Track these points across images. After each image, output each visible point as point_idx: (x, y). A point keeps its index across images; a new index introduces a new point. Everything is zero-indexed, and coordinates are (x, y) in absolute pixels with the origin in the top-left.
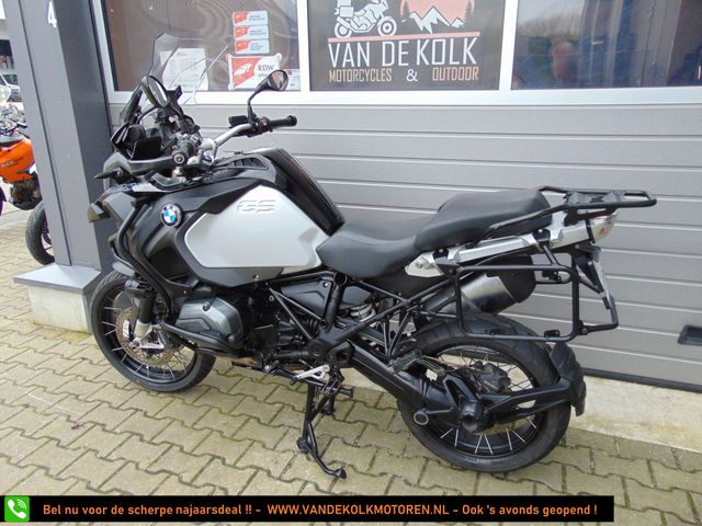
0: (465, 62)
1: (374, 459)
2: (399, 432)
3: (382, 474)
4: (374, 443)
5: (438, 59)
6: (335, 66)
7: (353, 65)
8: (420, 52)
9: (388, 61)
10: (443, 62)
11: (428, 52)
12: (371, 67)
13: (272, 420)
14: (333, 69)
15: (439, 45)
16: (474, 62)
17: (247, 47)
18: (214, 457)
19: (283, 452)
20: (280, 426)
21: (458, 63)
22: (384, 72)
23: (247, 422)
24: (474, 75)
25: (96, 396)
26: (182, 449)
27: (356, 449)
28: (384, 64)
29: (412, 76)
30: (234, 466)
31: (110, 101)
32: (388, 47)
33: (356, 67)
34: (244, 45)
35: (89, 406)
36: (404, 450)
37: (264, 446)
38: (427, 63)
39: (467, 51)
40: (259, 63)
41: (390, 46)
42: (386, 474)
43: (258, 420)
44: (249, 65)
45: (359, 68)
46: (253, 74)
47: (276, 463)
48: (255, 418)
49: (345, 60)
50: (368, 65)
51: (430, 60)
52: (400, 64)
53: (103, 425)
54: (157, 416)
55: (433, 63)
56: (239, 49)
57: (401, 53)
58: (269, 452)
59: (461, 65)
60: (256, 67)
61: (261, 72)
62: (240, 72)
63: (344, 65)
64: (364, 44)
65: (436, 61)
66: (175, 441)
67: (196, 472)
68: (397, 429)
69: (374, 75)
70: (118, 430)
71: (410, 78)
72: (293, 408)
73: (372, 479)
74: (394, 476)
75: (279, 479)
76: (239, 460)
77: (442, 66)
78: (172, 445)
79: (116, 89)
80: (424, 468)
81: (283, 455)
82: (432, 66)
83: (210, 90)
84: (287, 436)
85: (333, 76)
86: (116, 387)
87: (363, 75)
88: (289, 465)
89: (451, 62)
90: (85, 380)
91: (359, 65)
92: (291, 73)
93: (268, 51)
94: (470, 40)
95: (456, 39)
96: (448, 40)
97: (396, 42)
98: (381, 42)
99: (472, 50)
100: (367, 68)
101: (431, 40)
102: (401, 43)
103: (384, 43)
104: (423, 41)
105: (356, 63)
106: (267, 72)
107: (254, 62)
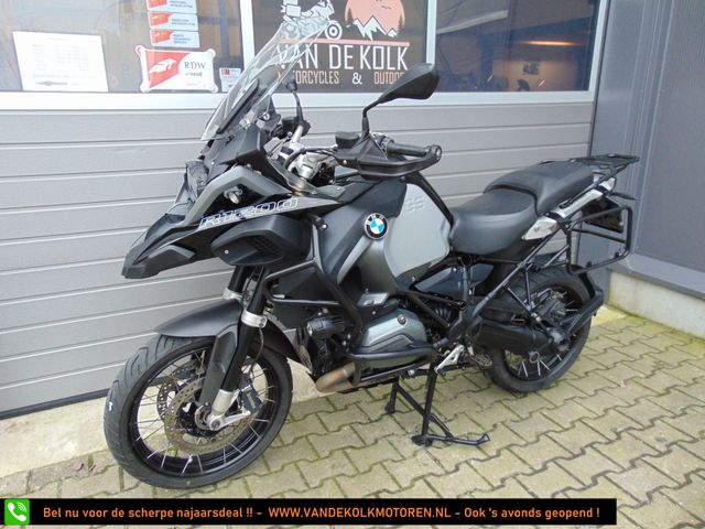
0: (399, 68)
1: (473, 421)
4: (455, 412)
5: (378, 64)
7: (301, 67)
8: (363, 57)
9: (335, 64)
10: (382, 68)
11: (369, 57)
12: (319, 69)
13: (363, 441)
15: (378, 51)
16: (406, 68)
17: (167, 38)
19: (414, 455)
20: (376, 441)
21: (394, 68)
22: (332, 75)
23: (346, 454)
28: (332, 67)
29: (357, 79)
32: (335, 50)
33: (305, 68)
36: (478, 405)
38: (369, 68)
39: (400, 58)
40: (186, 59)
41: (337, 49)
42: (496, 425)
45: (307, 70)
46: (177, 72)
48: (347, 448)
50: (316, 67)
51: (371, 65)
52: (346, 67)
55: (375, 67)
56: (157, 40)
57: (346, 57)
58: (406, 462)
59: (396, 70)
61: (187, 71)
64: (311, 46)
65: (377, 66)
69: (323, 77)
71: (356, 81)
72: (361, 423)
73: (495, 432)
74: (503, 423)
75: (448, 472)
76: (397, 482)
77: (382, 71)
81: (418, 458)
82: (373, 71)
83: (111, 91)
84: (396, 444)
87: (312, 77)
88: (436, 460)
89: (389, 68)
91: (308, 67)
92: (228, 73)
93: (198, 46)
94: (402, 48)
95: (392, 47)
96: (386, 47)
97: (342, 46)
98: (328, 45)
99: (404, 58)
100: (316, 70)
101: (372, 47)
102: (346, 47)
103: (331, 46)
104: (365, 47)
105: (304, 64)
106: (198, 70)
107: (178, 58)
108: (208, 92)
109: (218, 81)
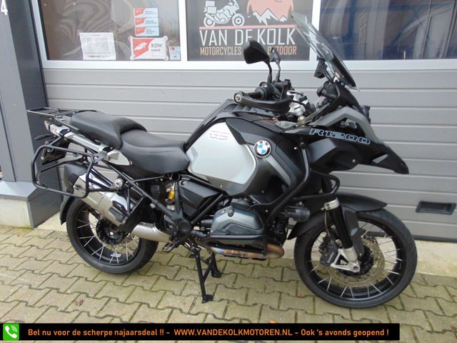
0: (288, 43)
1: (247, 295)
2: (259, 278)
3: (255, 304)
4: (245, 286)
6: (204, 44)
7: (216, 44)
8: (259, 36)
9: (239, 42)
10: (274, 43)
11: (264, 37)
12: (228, 45)
13: (175, 277)
14: (202, 47)
15: (272, 33)
16: (294, 43)
17: (143, 31)
18: (141, 304)
19: (187, 296)
20: (181, 280)
21: (284, 44)
22: (237, 49)
23: (158, 279)
24: (294, 51)
25: (48, 270)
26: (118, 300)
27: (234, 290)
28: (236, 44)
30: (156, 308)
31: (44, 66)
32: (239, 33)
33: (218, 45)
34: (142, 30)
35: (44, 277)
36: (265, 288)
37: (173, 294)
39: (289, 36)
40: (152, 42)
41: (240, 32)
42: (257, 304)
43: (166, 277)
44: (144, 44)
45: (220, 47)
46: (148, 50)
47: (184, 303)
48: (163, 276)
49: (211, 41)
50: (226, 44)
51: (266, 42)
53: (57, 289)
54: (95, 280)
55: (268, 43)
56: (138, 33)
57: (247, 37)
58: (178, 297)
59: (286, 45)
60: (150, 45)
61: (153, 48)
62: (139, 48)
63: (210, 44)
64: (223, 31)
65: (270, 42)
66: (112, 295)
67: (131, 314)
68: (257, 276)
69: (230, 51)
70: (69, 292)
72: (187, 268)
73: (249, 308)
74: (263, 305)
75: (189, 313)
76: (158, 304)
77: (274, 46)
78: (110, 298)
79: (48, 58)
80: (280, 299)
81: (187, 298)
82: (267, 45)
83: (117, 60)
84: (187, 286)
85: (202, 51)
86: (60, 263)
87: (223, 51)
88: (193, 304)
89: (279, 43)
90: (36, 259)
91: (220, 44)
92: (173, 49)
93: (158, 35)
94: (291, 29)
95: (282, 29)
96: (277, 30)
97: (244, 30)
98: (234, 30)
99: (292, 36)
100: (225, 46)
101: (267, 29)
102: (247, 31)
103: (236, 31)
104: (261, 30)
105: (218, 43)
106: (157, 48)
107: (148, 42)
108: (163, 60)
109: (168, 54)
